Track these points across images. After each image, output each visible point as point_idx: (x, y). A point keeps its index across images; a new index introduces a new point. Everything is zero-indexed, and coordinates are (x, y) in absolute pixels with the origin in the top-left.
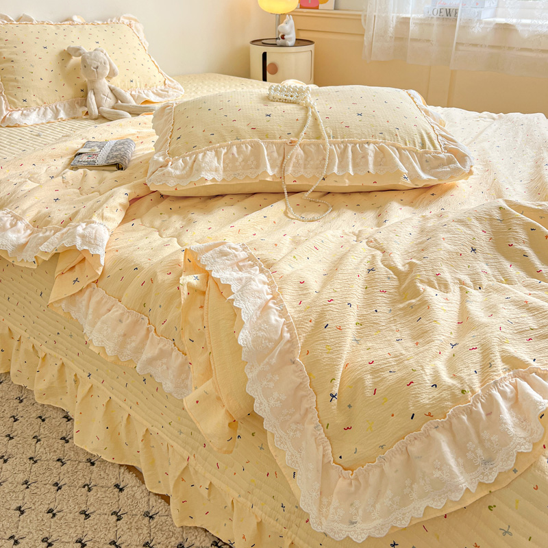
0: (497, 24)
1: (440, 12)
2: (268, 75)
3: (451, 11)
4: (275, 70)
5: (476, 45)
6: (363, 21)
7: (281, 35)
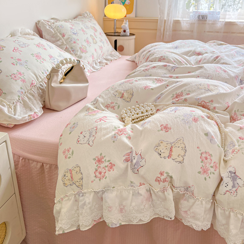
0: (226, 22)
1: (199, 17)
3: (204, 16)
5: (218, 32)
7: (124, 30)
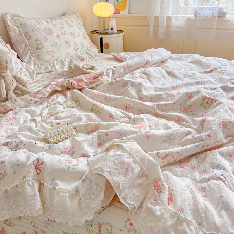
2: (104, 49)
4: (108, 46)
6: (148, 19)
7: (111, 28)
